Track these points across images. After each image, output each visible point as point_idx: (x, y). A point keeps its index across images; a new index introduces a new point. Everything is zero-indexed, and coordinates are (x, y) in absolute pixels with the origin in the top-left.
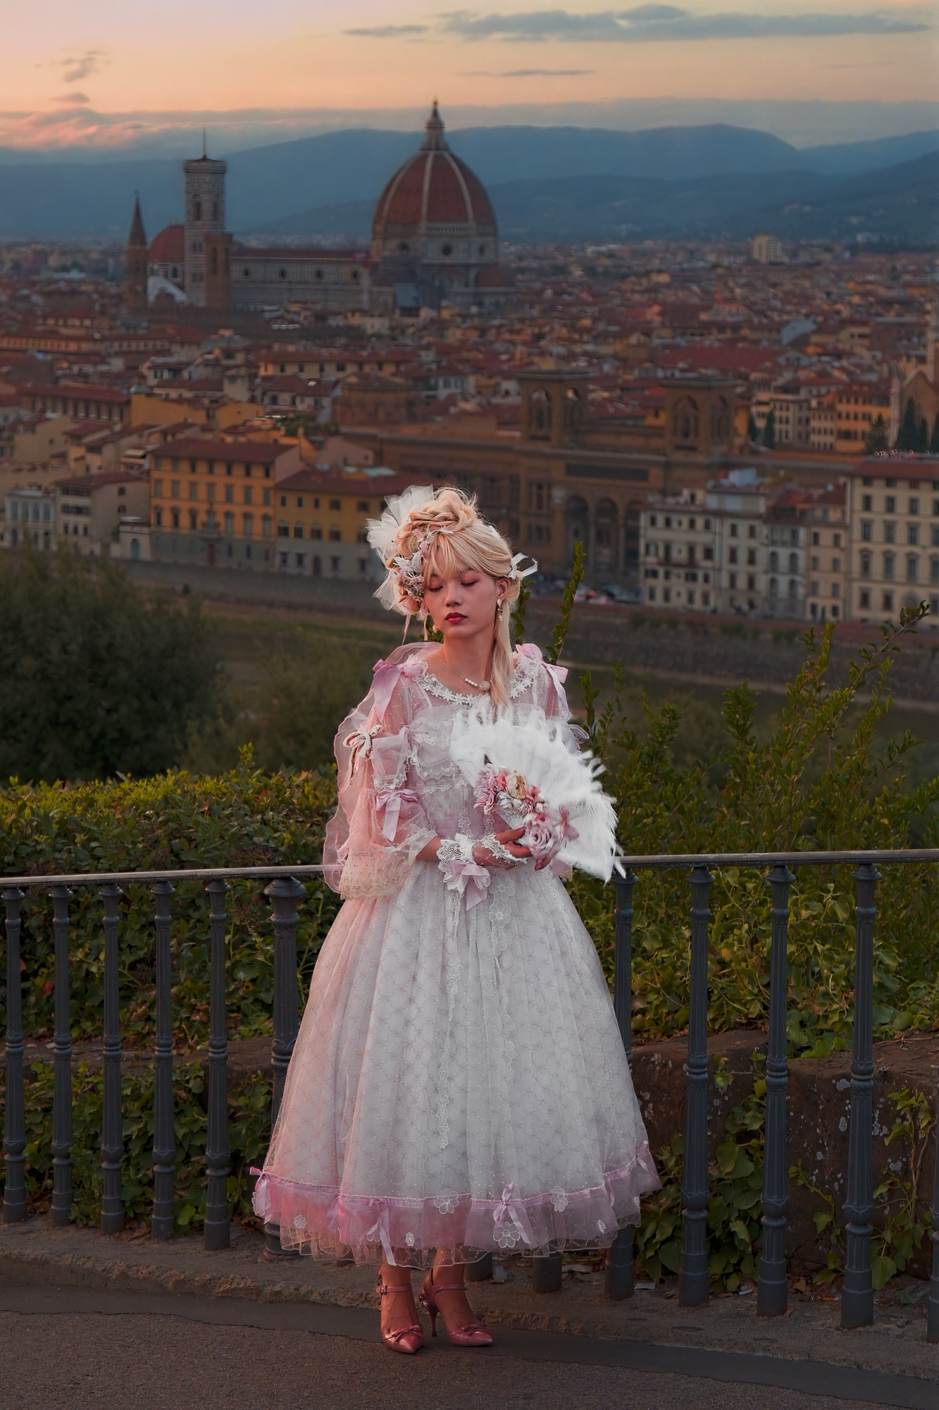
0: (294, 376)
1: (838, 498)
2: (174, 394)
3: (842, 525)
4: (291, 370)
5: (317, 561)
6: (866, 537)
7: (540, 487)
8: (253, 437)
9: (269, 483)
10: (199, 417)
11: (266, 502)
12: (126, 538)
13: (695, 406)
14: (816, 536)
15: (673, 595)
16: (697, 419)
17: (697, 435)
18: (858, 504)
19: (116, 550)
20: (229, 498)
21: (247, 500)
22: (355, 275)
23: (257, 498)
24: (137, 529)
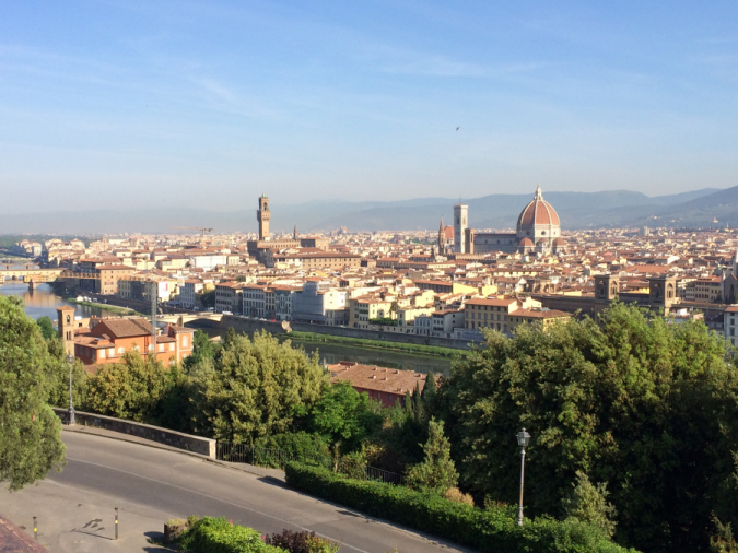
1: (721, 320)
3: (723, 329)
9: (506, 313)
10: (476, 290)
11: (505, 320)
12: (456, 332)
13: (660, 287)
16: (661, 291)
18: (729, 322)
19: (453, 336)
20: (492, 319)
21: (499, 319)
22: (511, 242)
23: (502, 318)
24: (459, 329)
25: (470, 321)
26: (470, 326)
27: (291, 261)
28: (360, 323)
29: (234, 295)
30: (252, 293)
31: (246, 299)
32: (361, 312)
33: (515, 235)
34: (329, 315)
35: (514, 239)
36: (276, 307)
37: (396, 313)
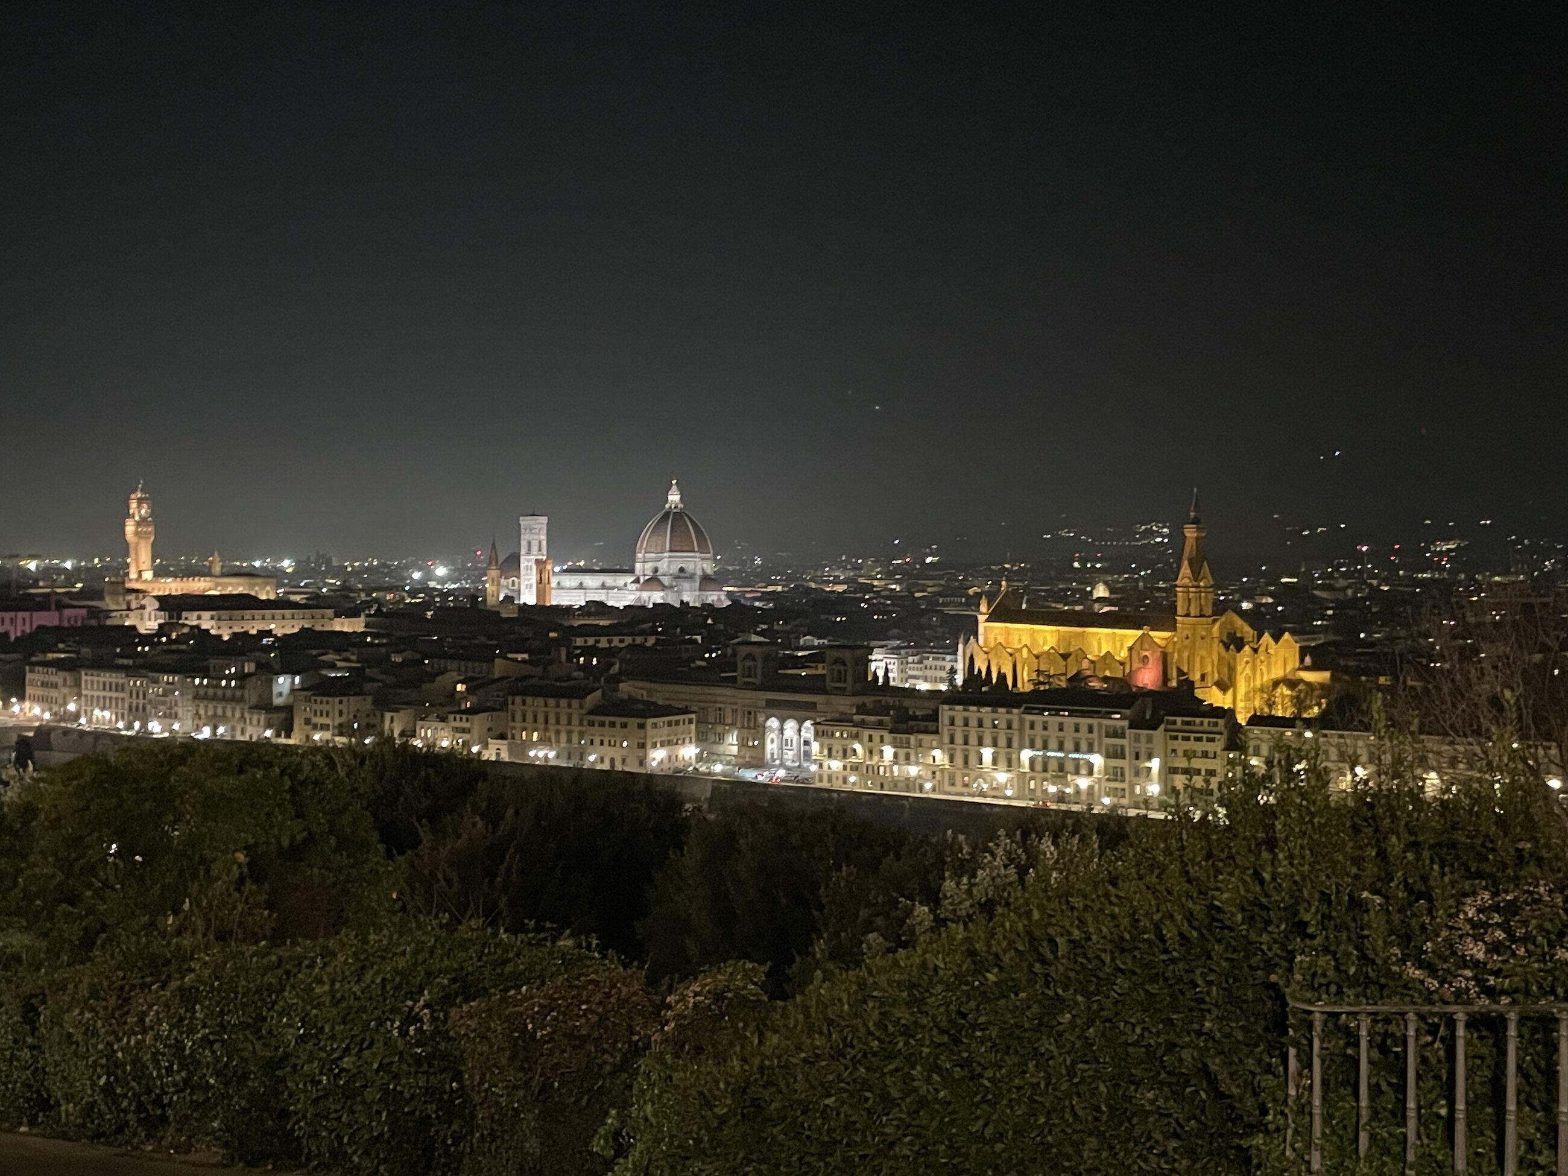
0: (593, 646)
1: (934, 717)
2: (520, 657)
3: (937, 732)
4: (591, 641)
5: (612, 761)
6: (952, 742)
7: (750, 713)
8: (573, 683)
9: (583, 712)
10: (538, 671)
11: (581, 724)
13: (844, 664)
14: (921, 740)
15: (834, 779)
16: (846, 671)
17: (845, 682)
18: (947, 722)
19: (486, 755)
20: (558, 722)
22: (626, 585)
23: (575, 720)
24: (500, 741)
25: (519, 725)
26: (518, 735)
29: (65, 685)
30: (101, 679)
31: (89, 693)
32: (316, 715)
33: (632, 571)
34: (255, 722)
35: (632, 579)
36: (148, 707)
37: (382, 716)
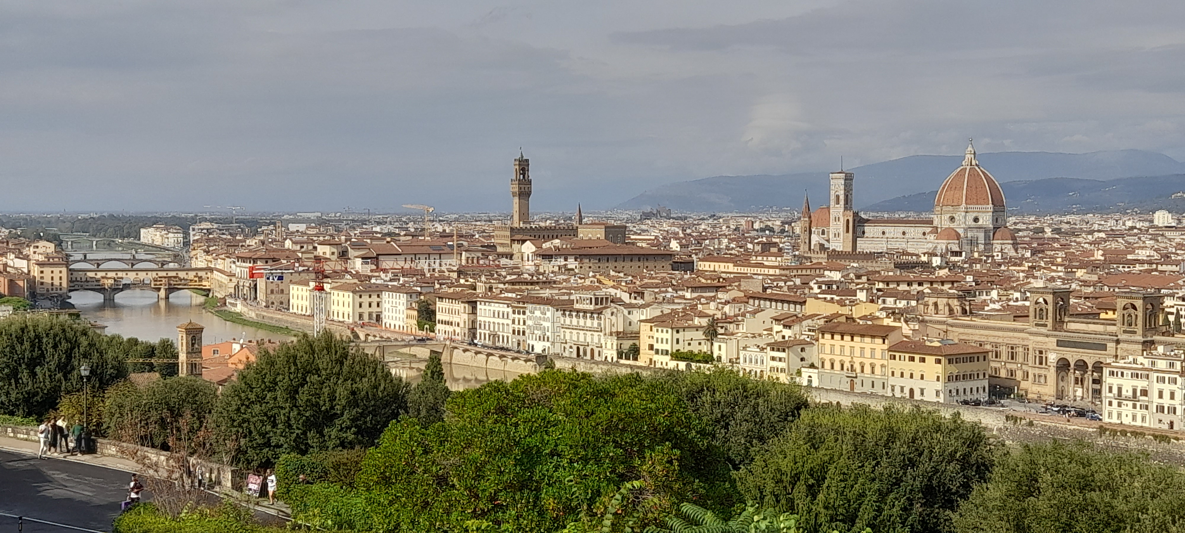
0: (894, 289)
2: (829, 297)
4: (892, 286)
5: (912, 391)
7: (1041, 352)
8: (875, 322)
9: (885, 348)
10: (845, 310)
11: (883, 358)
12: (805, 375)
15: (1124, 416)
16: (1136, 316)
17: (1136, 324)
19: (799, 381)
20: (862, 355)
21: (872, 356)
22: (924, 234)
23: (878, 354)
24: (811, 370)
25: (827, 358)
26: (828, 365)
27: (561, 262)
28: (656, 358)
29: (465, 312)
30: (492, 308)
31: (483, 319)
32: (657, 342)
33: (931, 222)
34: (609, 346)
35: (930, 229)
36: (527, 332)
37: (712, 344)
